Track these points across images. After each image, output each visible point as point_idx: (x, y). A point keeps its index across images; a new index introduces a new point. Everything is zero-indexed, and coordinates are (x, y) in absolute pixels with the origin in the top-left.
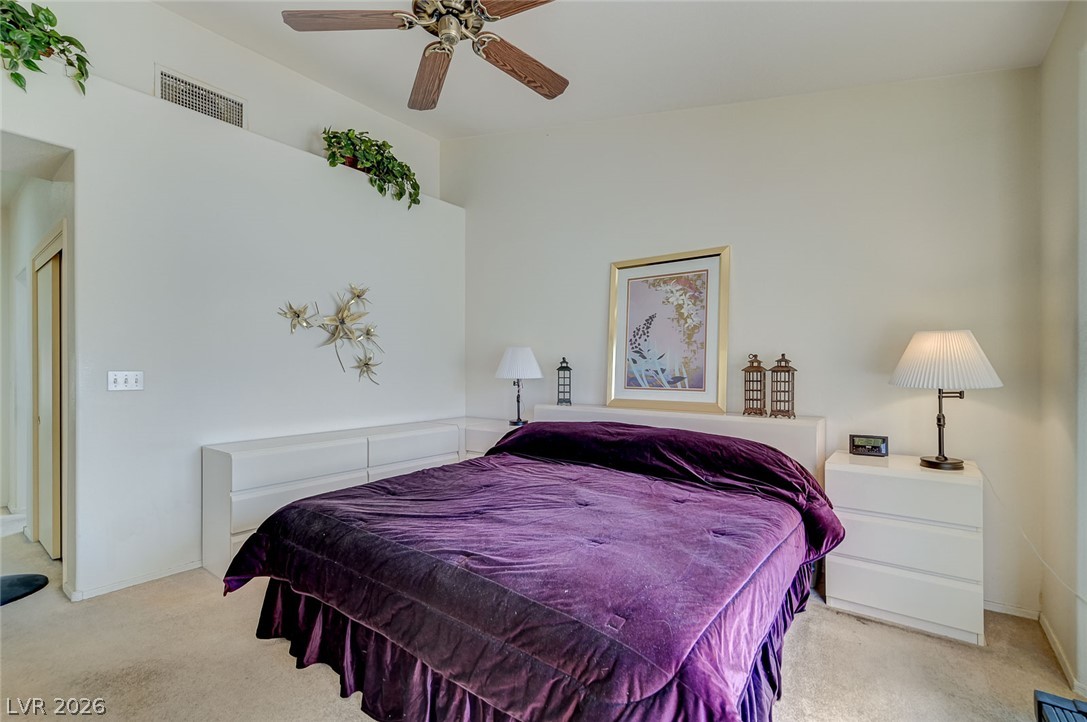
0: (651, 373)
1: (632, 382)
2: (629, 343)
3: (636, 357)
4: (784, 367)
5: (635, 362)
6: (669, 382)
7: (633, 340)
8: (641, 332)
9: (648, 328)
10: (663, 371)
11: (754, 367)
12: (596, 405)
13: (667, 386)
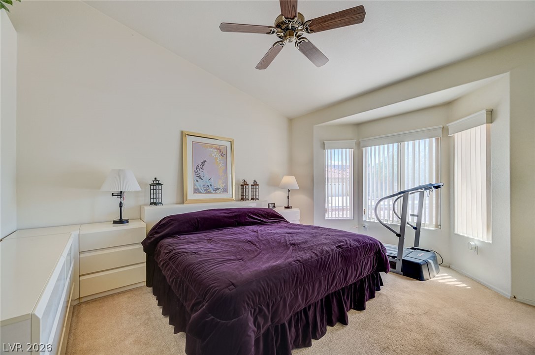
0: (206, 186)
1: (196, 191)
2: (194, 172)
3: (198, 179)
4: (255, 184)
5: (197, 181)
6: (214, 190)
7: (196, 171)
8: (199, 168)
9: (203, 166)
10: (211, 185)
11: (245, 184)
12: (177, 203)
13: (214, 192)
